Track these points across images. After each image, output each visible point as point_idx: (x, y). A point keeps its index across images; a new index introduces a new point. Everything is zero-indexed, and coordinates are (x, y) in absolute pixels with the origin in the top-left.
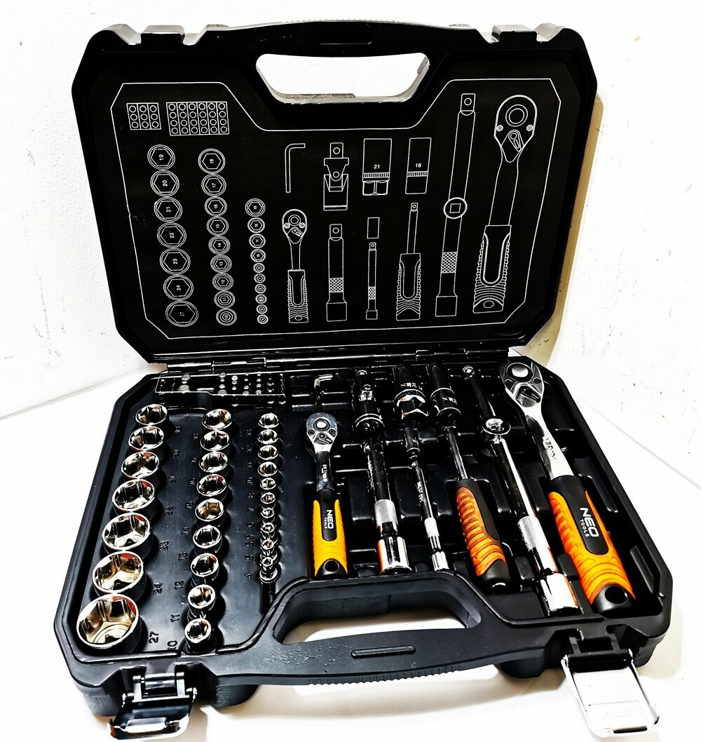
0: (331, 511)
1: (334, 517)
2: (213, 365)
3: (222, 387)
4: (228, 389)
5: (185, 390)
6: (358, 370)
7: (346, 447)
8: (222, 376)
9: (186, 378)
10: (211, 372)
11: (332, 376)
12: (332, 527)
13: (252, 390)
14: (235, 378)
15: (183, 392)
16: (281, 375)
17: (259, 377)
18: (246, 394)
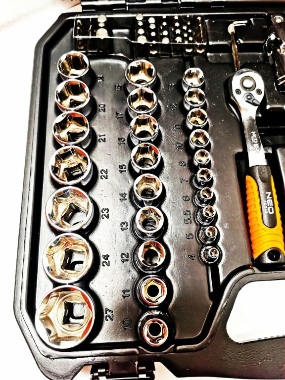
0: (270, 193)
1: (273, 199)
2: (127, 4)
3: (141, 31)
4: (147, 34)
5: (102, 34)
6: (274, 15)
7: (270, 108)
8: (139, 17)
9: (102, 19)
10: (125, 12)
11: (246, 22)
12: (273, 213)
13: (172, 36)
14: (152, 21)
15: (102, 38)
16: (199, 18)
17: (176, 21)
18: (166, 41)
